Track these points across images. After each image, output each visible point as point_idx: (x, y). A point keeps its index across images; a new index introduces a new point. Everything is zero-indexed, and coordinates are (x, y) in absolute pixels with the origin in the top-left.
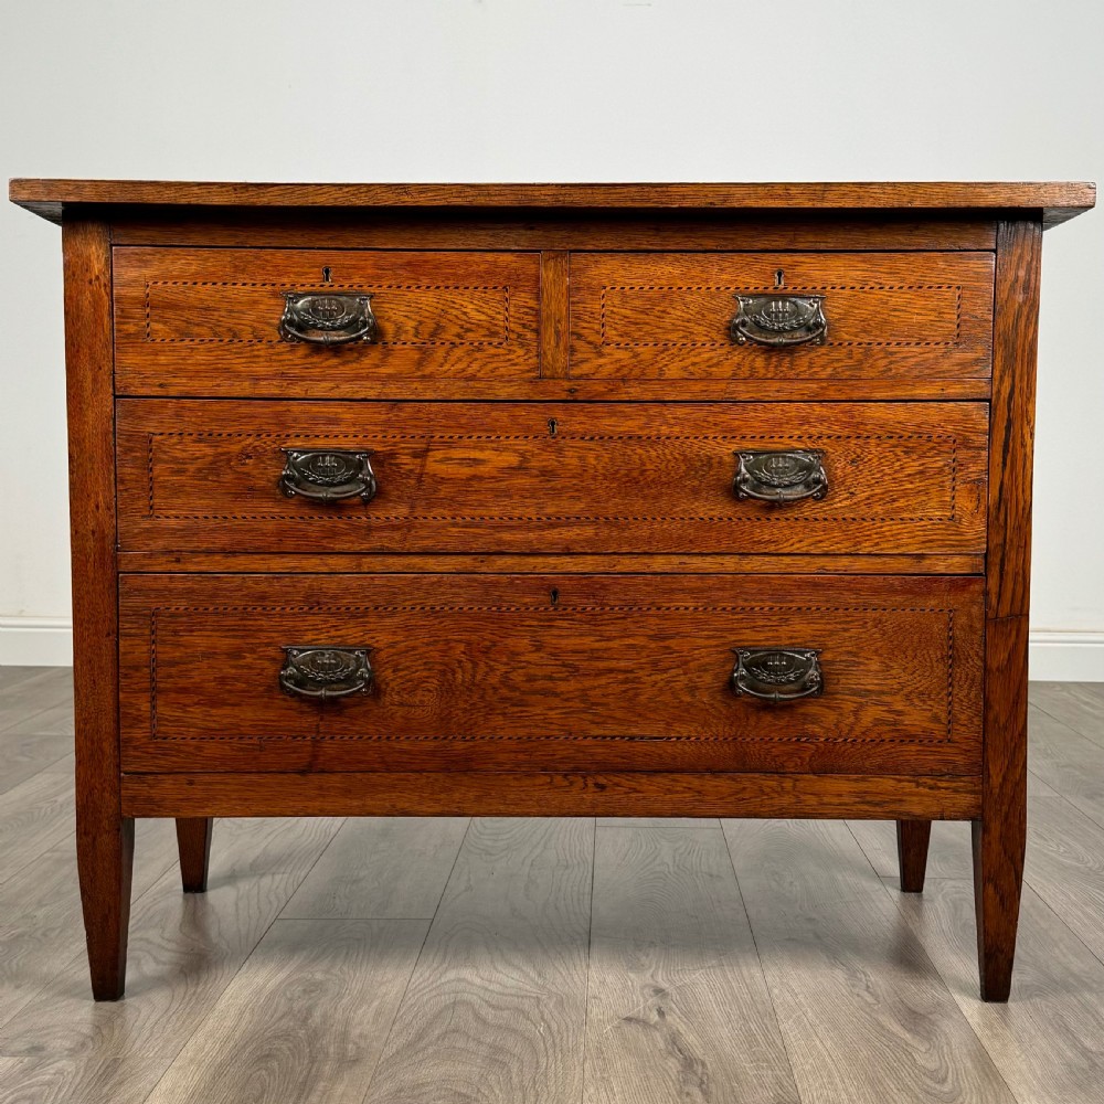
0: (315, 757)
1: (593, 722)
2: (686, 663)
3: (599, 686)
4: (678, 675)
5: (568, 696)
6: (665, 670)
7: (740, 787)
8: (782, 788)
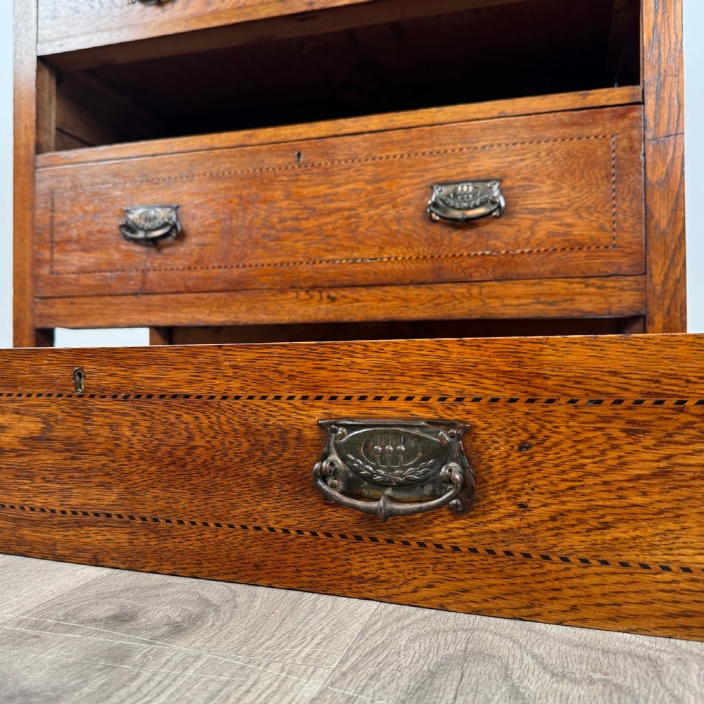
0: (144, 282)
1: (326, 250)
2: (395, 199)
3: (330, 222)
4: (388, 209)
6: (378, 206)
7: (437, 294)
8: (471, 294)
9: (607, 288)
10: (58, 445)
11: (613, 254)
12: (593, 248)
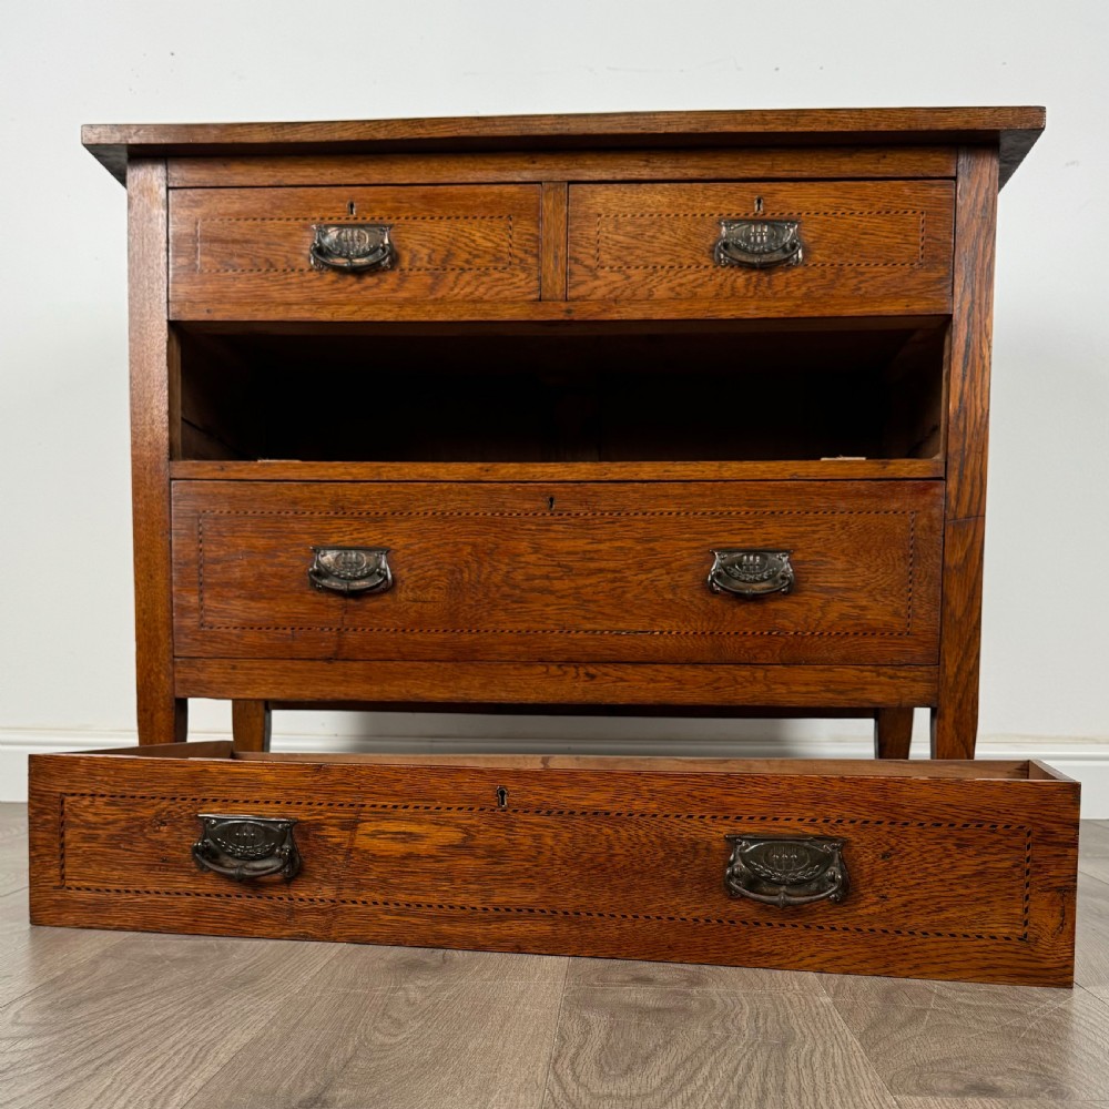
0: (340, 646)
1: (585, 618)
2: (669, 563)
3: (591, 585)
4: (662, 575)
5: (564, 593)
6: (649, 571)
7: (716, 676)
8: (755, 678)
9: (899, 677)
10: (480, 852)
11: (907, 641)
12: (887, 634)
